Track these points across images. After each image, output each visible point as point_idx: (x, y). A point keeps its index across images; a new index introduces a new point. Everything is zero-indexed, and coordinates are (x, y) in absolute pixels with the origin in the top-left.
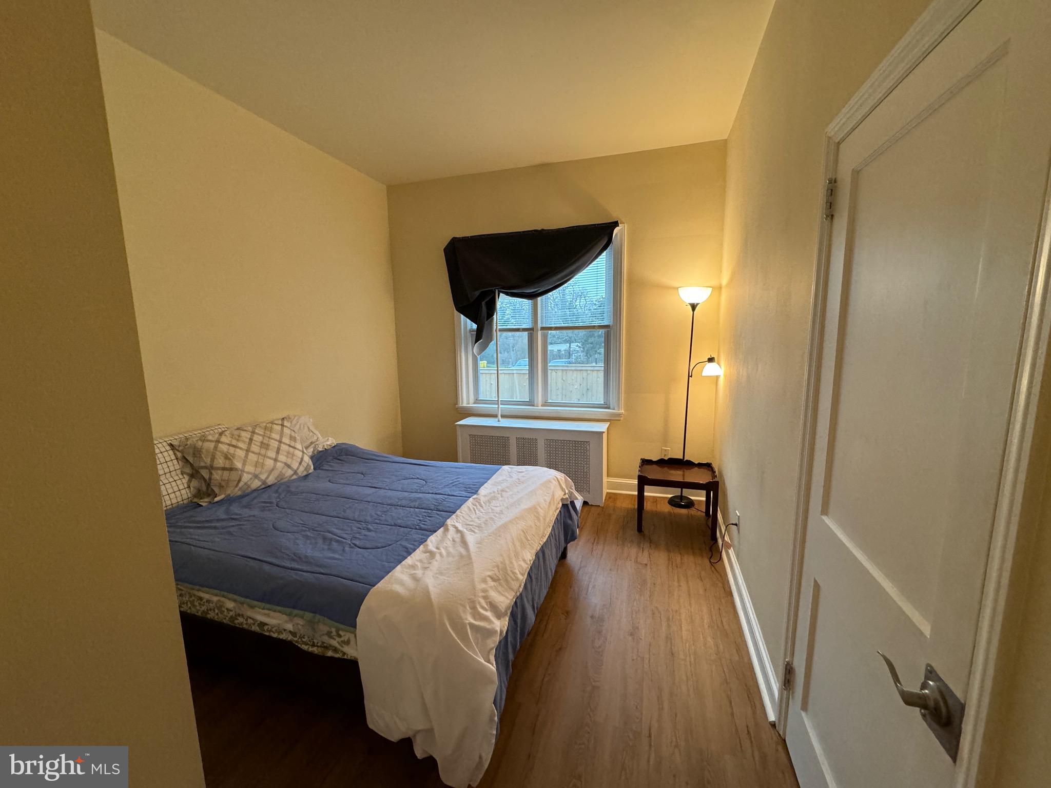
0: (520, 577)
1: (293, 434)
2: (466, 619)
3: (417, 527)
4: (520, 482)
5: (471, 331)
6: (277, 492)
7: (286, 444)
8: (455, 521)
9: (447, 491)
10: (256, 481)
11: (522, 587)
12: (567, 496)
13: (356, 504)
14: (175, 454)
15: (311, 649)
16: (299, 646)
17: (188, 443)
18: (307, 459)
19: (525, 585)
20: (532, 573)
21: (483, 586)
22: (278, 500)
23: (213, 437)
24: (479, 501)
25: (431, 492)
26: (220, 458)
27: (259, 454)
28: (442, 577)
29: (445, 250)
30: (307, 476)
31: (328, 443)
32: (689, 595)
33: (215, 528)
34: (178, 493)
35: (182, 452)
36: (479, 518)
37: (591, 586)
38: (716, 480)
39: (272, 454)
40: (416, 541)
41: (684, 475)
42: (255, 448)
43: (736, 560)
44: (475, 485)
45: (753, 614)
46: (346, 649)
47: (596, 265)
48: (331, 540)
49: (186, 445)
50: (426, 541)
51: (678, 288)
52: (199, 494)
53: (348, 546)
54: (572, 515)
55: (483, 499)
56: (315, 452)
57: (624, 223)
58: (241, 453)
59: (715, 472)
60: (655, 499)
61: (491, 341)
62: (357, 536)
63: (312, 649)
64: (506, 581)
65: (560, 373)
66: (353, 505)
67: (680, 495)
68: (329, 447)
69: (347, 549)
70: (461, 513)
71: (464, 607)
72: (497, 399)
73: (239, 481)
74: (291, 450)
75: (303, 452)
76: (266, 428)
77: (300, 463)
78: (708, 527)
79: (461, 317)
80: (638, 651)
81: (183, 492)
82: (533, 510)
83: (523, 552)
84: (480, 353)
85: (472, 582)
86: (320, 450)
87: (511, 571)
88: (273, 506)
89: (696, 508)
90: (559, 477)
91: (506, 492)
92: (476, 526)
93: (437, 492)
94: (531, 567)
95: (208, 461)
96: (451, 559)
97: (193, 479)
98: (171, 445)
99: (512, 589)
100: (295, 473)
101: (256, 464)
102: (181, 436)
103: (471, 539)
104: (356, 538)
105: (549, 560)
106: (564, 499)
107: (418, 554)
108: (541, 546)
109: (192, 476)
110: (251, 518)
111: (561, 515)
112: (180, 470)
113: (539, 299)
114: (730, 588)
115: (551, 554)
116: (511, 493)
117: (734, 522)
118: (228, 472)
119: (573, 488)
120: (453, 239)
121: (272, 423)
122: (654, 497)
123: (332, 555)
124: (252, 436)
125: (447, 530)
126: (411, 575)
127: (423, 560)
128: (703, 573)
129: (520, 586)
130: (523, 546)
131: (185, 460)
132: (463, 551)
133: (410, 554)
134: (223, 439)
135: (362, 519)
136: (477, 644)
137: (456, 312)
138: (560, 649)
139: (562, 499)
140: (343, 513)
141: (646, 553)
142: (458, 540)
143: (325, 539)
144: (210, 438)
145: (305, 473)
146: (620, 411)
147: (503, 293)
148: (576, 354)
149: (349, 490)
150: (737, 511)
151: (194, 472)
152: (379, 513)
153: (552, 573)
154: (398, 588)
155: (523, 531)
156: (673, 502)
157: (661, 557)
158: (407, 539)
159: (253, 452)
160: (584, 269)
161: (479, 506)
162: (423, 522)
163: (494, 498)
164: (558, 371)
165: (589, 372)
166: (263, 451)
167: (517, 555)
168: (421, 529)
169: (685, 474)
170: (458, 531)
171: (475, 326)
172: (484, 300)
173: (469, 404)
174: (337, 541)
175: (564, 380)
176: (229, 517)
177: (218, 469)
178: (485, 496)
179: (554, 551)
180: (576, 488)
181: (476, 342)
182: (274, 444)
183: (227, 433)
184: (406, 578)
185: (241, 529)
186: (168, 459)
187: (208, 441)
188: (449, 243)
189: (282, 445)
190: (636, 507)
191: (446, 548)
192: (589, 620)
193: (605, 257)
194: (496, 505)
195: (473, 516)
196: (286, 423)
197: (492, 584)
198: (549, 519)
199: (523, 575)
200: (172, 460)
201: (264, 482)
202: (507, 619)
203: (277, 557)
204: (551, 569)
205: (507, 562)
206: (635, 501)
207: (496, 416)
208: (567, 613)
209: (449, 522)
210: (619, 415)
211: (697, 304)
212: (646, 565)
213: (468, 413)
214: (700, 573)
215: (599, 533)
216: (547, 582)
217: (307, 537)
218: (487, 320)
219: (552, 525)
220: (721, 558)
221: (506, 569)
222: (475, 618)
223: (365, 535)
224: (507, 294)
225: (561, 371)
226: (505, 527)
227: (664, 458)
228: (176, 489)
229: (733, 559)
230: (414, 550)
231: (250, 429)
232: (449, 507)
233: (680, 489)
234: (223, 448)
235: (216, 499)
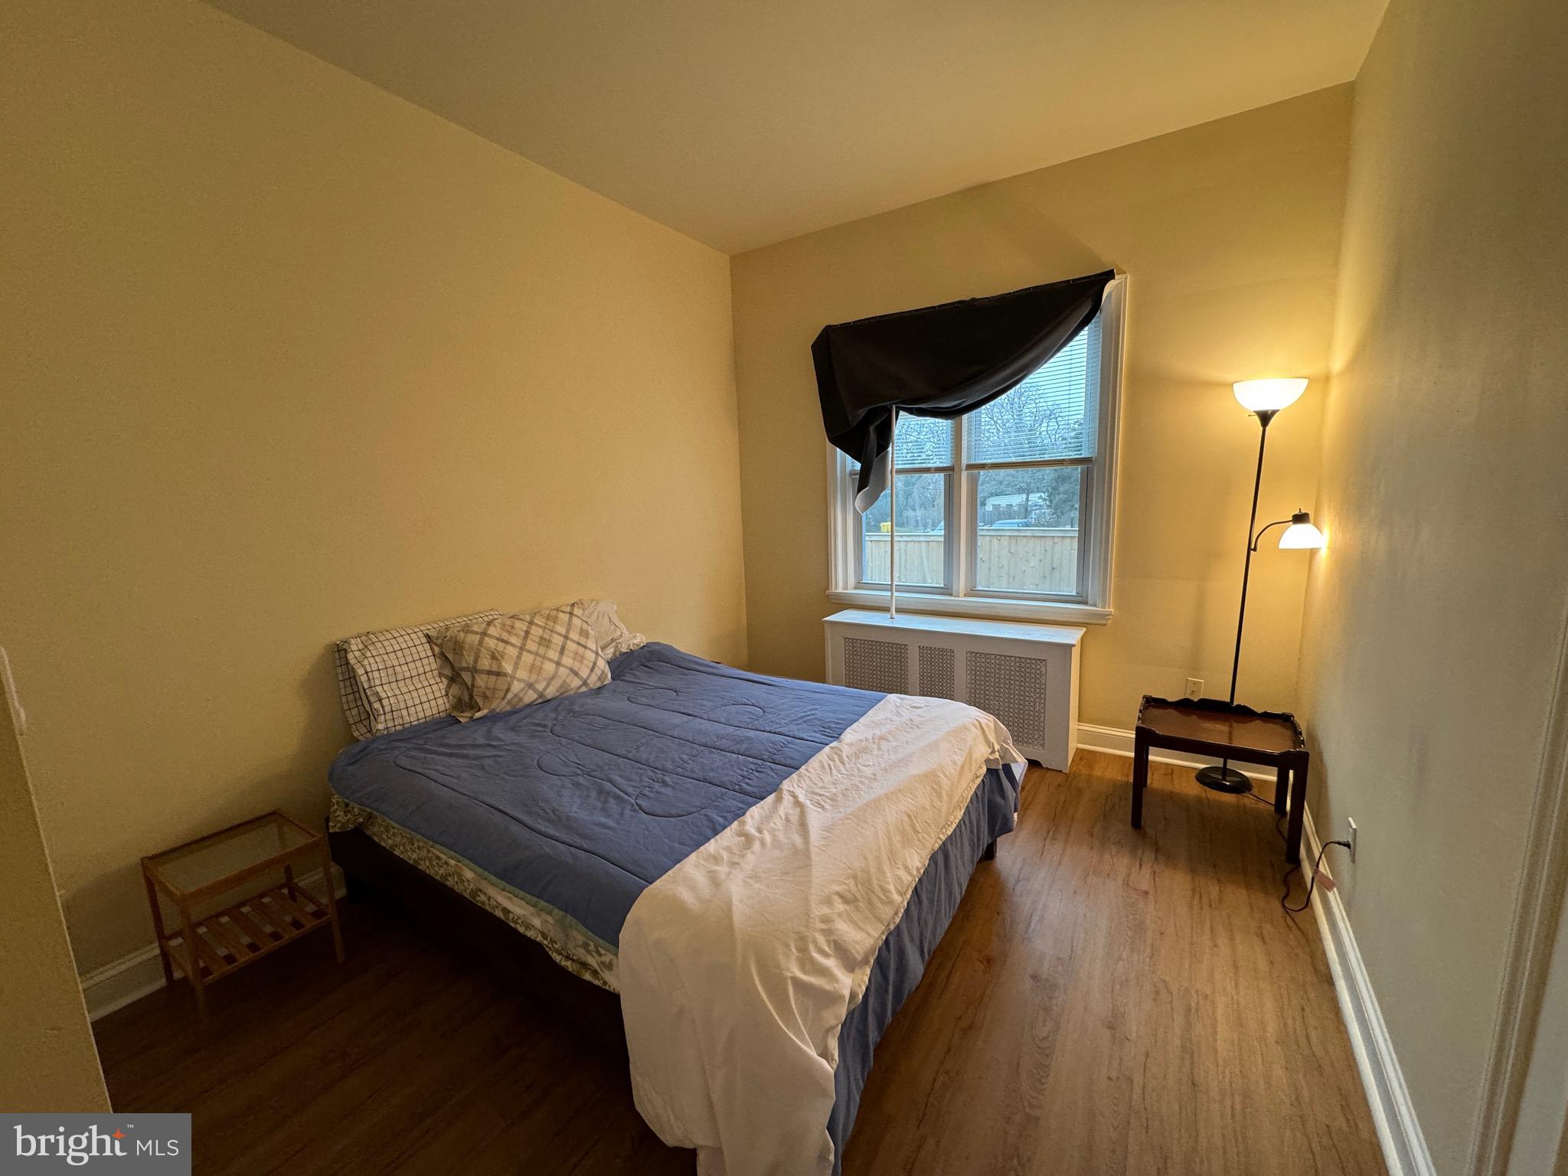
0: (897, 898)
1: (585, 626)
2: (788, 970)
3: (737, 787)
4: (912, 725)
5: (853, 473)
6: (555, 710)
7: (574, 641)
8: (795, 786)
9: (793, 729)
10: (531, 692)
11: (900, 915)
12: (997, 755)
13: (656, 739)
14: (432, 648)
15: (563, 963)
16: (550, 953)
17: (448, 634)
18: (602, 664)
19: (907, 911)
20: (922, 888)
21: (826, 910)
22: (555, 722)
23: (479, 627)
24: (839, 752)
25: (768, 729)
26: (486, 658)
27: (537, 654)
28: (757, 886)
29: (813, 347)
30: (600, 688)
31: (635, 641)
32: (1236, 967)
33: (466, 757)
34: (433, 703)
35: (440, 646)
36: (835, 784)
37: (1036, 918)
38: (1302, 749)
39: (553, 654)
40: (730, 812)
41: (1230, 734)
42: (531, 645)
43: (1344, 914)
44: (838, 723)
45: (1372, 1001)
46: (607, 976)
47: (1069, 353)
48: (608, 793)
49: (445, 637)
50: (744, 814)
51: (1231, 385)
52: (460, 705)
53: (629, 807)
54: (1005, 789)
55: (846, 751)
56: (617, 654)
57: (1125, 273)
58: (512, 652)
59: (1300, 733)
60: (1170, 770)
61: (883, 489)
62: (646, 791)
63: (566, 963)
64: (870, 903)
65: (1005, 542)
66: (652, 739)
67: (1222, 766)
68: (636, 648)
69: (627, 812)
70: (807, 770)
71: (787, 946)
72: (890, 583)
73: (508, 690)
74: (581, 650)
75: (597, 653)
76: (548, 618)
77: (592, 670)
78: (1280, 833)
79: (836, 452)
80: (1120, 1065)
81: (440, 701)
82: (931, 779)
83: (907, 853)
84: (865, 509)
85: (806, 900)
86: (624, 650)
87: (881, 887)
88: (545, 731)
89: (1256, 794)
90: (983, 721)
91: (887, 740)
92: (828, 797)
93: (777, 730)
94: (920, 880)
95: (471, 660)
96: (777, 853)
97: (454, 685)
98: (427, 636)
99: (880, 920)
100: (585, 683)
101: (532, 668)
102: (442, 624)
103: (816, 820)
104: (644, 795)
105: (957, 868)
106: (991, 760)
107: (728, 837)
108: (941, 843)
109: (452, 680)
110: (513, 748)
111: (984, 787)
112: (437, 671)
113: (965, 417)
114: (1328, 966)
115: (962, 856)
116: (895, 744)
117: (1343, 840)
118: (495, 677)
119: (1010, 741)
120: (826, 328)
121: (557, 610)
122: (1167, 765)
123: (603, 820)
124: (529, 628)
125: (779, 799)
126: (711, 872)
127: (733, 848)
128: (1267, 928)
129: (896, 913)
130: (907, 842)
131: (443, 656)
132: (798, 840)
133: (716, 832)
134: (492, 631)
135: (658, 765)
136: (804, 1016)
137: (829, 445)
138: (970, 1027)
139: (987, 761)
140: (634, 751)
141: (1146, 871)
142: (794, 818)
143: (601, 791)
144: (476, 628)
145: (599, 685)
146: (1107, 609)
147: (905, 410)
148: (1037, 512)
149: (651, 715)
150: (1350, 819)
151: (455, 673)
152: (685, 757)
153: (961, 889)
154: (686, 896)
155: (909, 816)
156: (1204, 778)
157: (1177, 883)
158: (717, 806)
159: (529, 651)
160: (1046, 362)
161: (838, 763)
162: (747, 780)
163: (865, 750)
164: (1003, 539)
165: (1056, 540)
166: (542, 651)
167: (893, 856)
168: (743, 792)
169: (1234, 732)
170: (797, 803)
171: (858, 466)
172: (872, 424)
173: (847, 589)
174: (617, 798)
175: (1011, 553)
176: (488, 742)
177: (482, 672)
178: (851, 745)
179: (967, 849)
180: (1014, 741)
181: (858, 492)
182: (558, 640)
183: (496, 623)
184: (700, 878)
185: (496, 762)
186: (423, 655)
187: (473, 632)
188: (820, 336)
189: (569, 642)
190: (1131, 780)
191: (772, 831)
192: (1028, 984)
193: (1086, 337)
194: (867, 763)
195: (827, 779)
196: (576, 611)
197: (840, 906)
198: (959, 795)
199: (901, 894)
200: (428, 657)
201: (541, 695)
202: (868, 971)
203: (529, 813)
204: (960, 885)
205: (873, 870)
206: (1129, 769)
207: (887, 610)
208: (989, 961)
209: (786, 785)
210: (1104, 616)
211: (1274, 412)
212: (1146, 893)
213: (844, 603)
214: (1260, 928)
215: (1057, 820)
216: (950, 906)
217: (578, 785)
218: (877, 455)
219: (966, 805)
220: (1308, 903)
221: (869, 880)
222: (803, 969)
223: (658, 792)
224: (911, 411)
225: (1007, 538)
226: (875, 805)
227: (1191, 698)
228: (431, 697)
229: (1336, 910)
230: (724, 827)
231: (528, 618)
232: (792, 758)
233: (1222, 759)
234: (491, 643)
235: (478, 715)
